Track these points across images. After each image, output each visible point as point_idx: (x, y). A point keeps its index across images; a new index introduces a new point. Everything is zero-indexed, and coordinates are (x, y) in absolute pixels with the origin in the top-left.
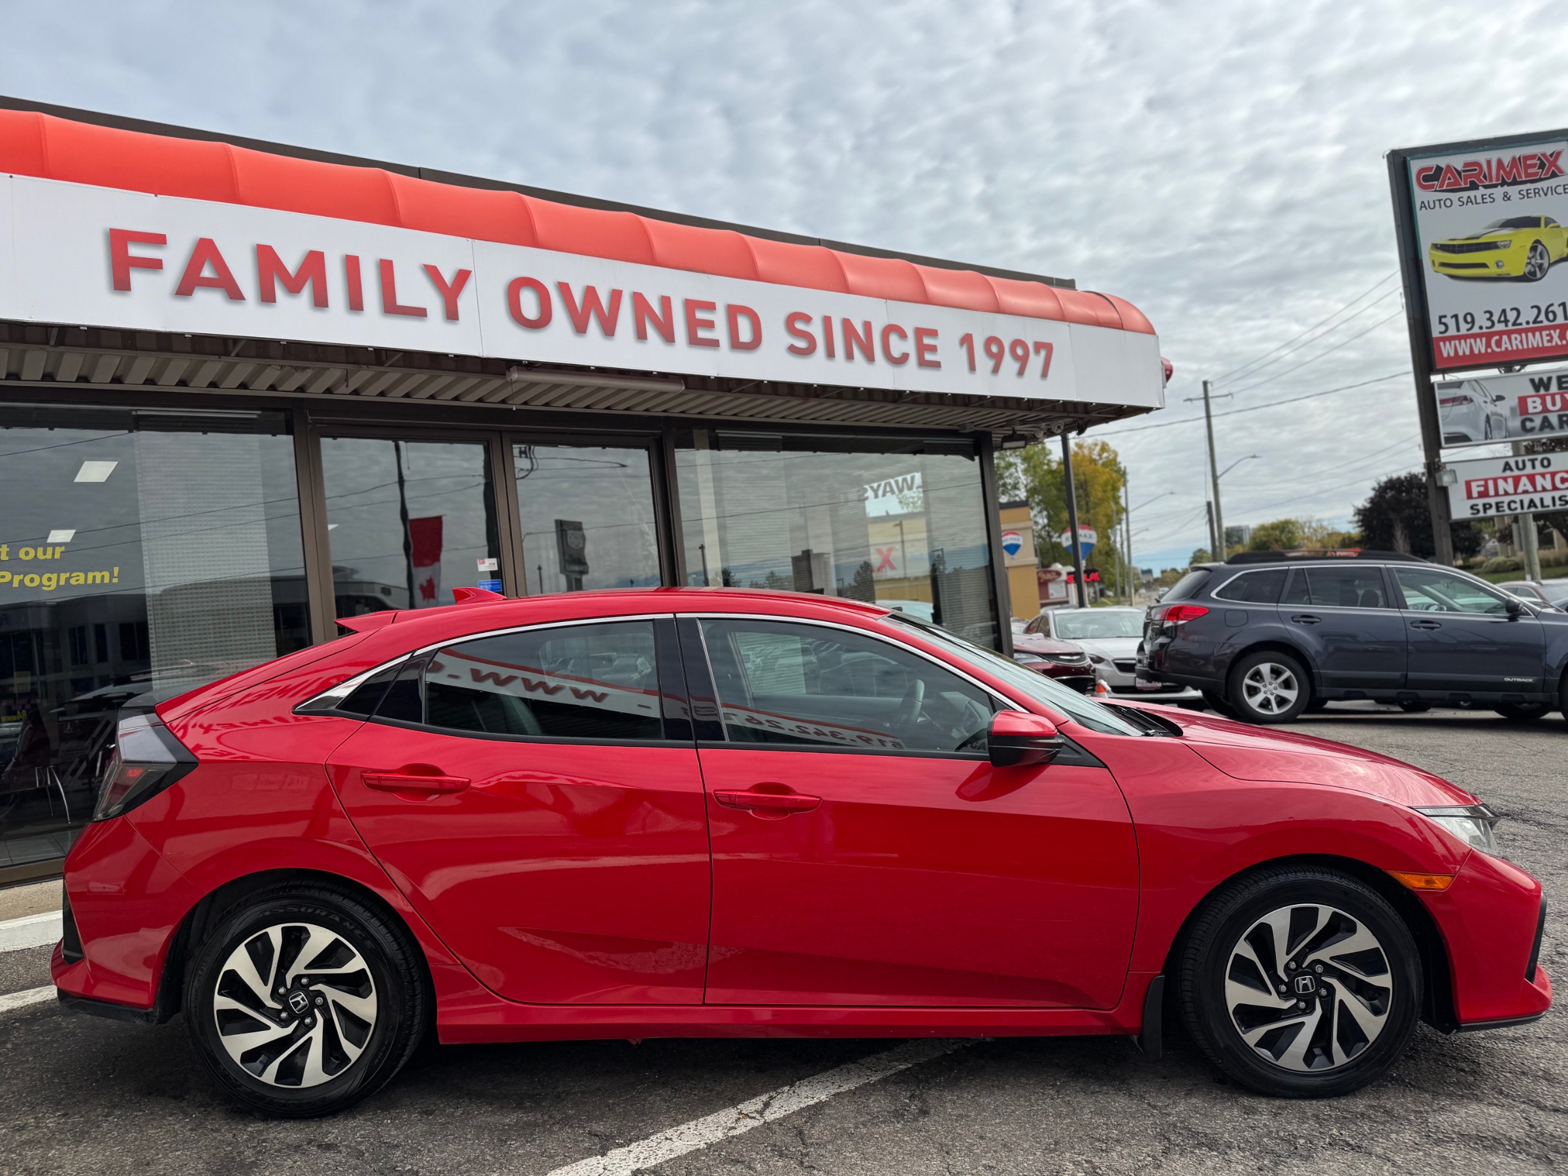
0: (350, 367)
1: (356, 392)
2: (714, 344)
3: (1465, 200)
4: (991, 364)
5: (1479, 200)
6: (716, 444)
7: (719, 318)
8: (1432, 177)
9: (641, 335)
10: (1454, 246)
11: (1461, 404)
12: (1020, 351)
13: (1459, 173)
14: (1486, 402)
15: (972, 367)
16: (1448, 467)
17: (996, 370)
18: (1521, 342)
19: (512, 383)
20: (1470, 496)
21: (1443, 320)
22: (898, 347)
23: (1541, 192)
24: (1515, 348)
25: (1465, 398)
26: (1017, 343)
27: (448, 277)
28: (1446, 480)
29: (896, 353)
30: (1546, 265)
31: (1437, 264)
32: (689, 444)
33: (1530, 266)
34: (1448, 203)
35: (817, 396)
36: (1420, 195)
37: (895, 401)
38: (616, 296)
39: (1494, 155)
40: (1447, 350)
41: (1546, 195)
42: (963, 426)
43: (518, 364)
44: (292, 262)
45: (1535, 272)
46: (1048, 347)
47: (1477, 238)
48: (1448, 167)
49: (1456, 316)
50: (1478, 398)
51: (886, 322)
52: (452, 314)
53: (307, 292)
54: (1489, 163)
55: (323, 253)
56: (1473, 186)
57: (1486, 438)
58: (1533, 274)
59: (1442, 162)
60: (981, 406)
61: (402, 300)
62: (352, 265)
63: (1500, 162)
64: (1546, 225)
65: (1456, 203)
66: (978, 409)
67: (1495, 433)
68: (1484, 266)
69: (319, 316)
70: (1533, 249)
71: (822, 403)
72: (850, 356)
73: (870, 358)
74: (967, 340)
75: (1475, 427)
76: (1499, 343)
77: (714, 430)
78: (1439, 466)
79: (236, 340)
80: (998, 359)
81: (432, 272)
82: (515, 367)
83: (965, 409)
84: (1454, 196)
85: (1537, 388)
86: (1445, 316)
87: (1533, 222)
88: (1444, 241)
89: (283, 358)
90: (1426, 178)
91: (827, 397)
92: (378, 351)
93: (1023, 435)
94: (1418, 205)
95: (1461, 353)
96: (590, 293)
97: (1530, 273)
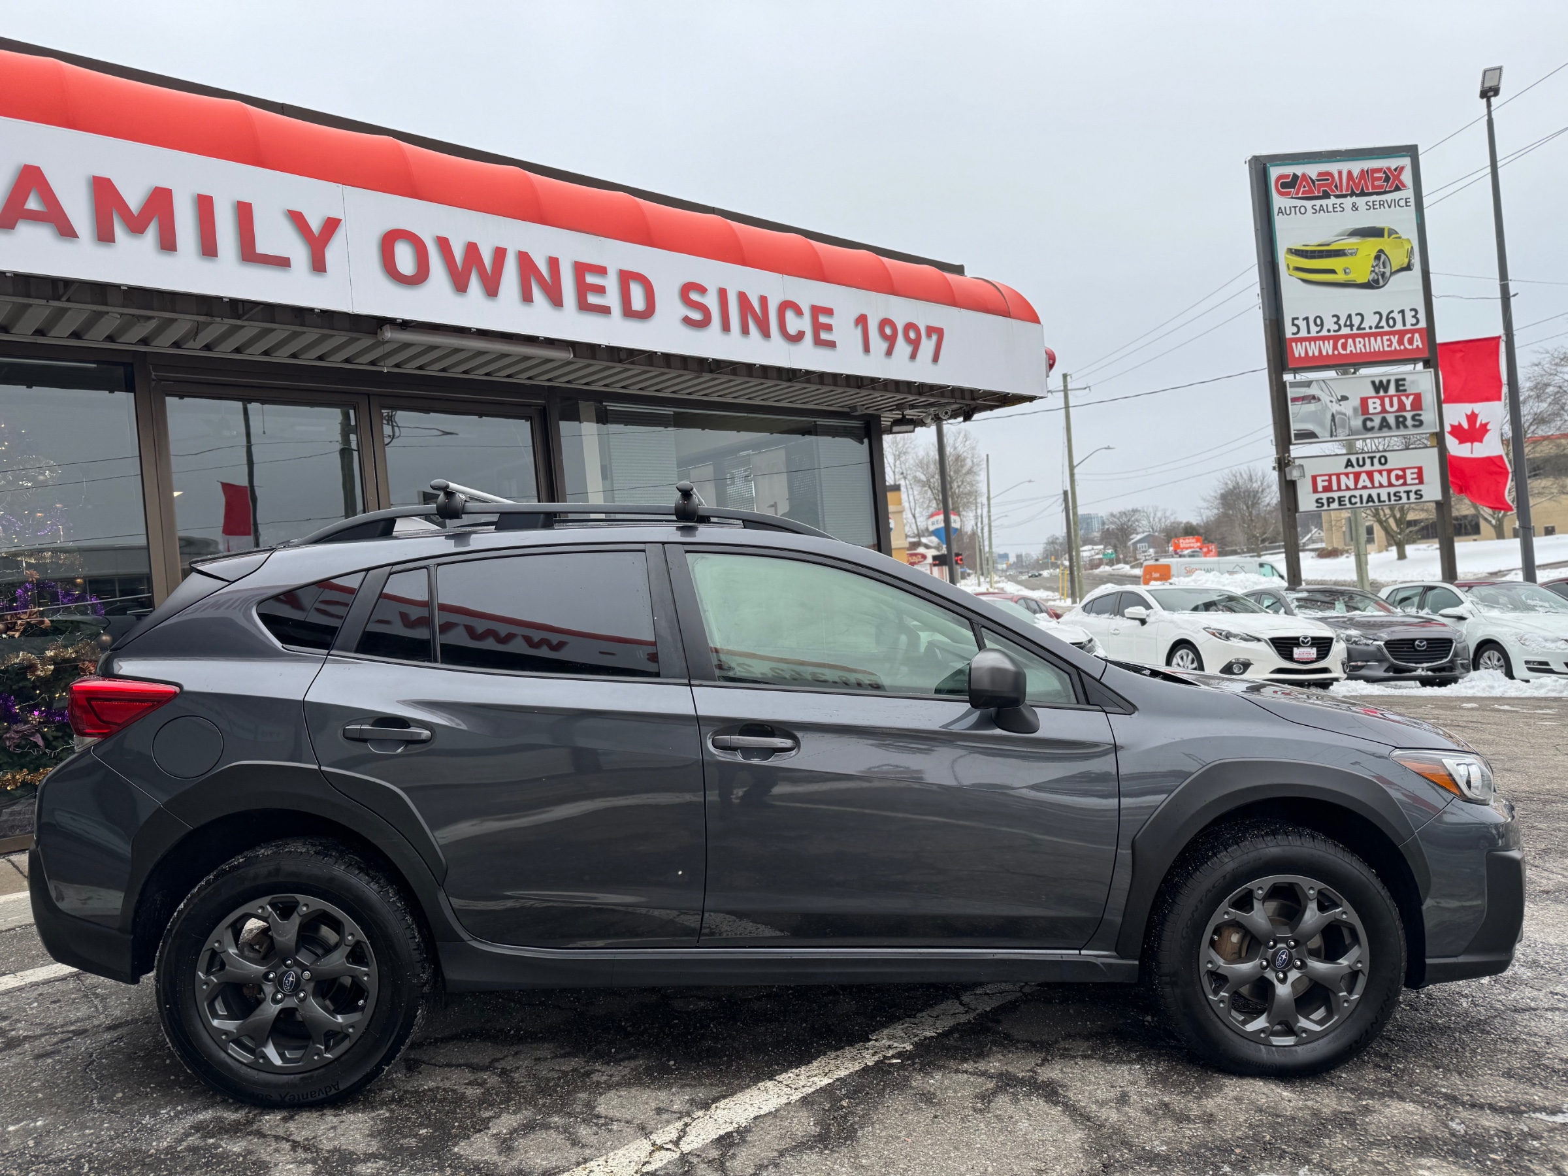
0: (201, 319)
1: (207, 347)
2: (605, 310)
3: (1317, 208)
4: (884, 346)
5: (1330, 209)
6: (603, 418)
7: (611, 283)
8: (1289, 184)
9: (527, 298)
10: (1307, 251)
11: (1310, 403)
12: (912, 335)
13: (1313, 182)
14: (1331, 402)
15: (867, 349)
16: (1297, 462)
17: (889, 353)
18: (1364, 345)
19: (385, 342)
20: (1315, 490)
21: (1296, 322)
22: (794, 324)
23: (1386, 205)
24: (1359, 351)
25: (1314, 397)
26: (910, 326)
27: (315, 225)
28: (1294, 474)
29: (792, 330)
30: (1388, 274)
31: (1291, 268)
32: (574, 416)
33: (1373, 274)
34: (1303, 210)
35: (711, 371)
36: (1278, 201)
37: (789, 380)
38: (500, 254)
39: (1345, 167)
40: (1298, 350)
41: (1390, 207)
42: (854, 408)
43: (392, 322)
44: (134, 199)
45: (1378, 280)
46: (940, 332)
47: (1328, 245)
48: (1304, 175)
49: (1307, 319)
50: (1325, 398)
51: (782, 298)
52: (318, 265)
53: (152, 232)
54: (1340, 173)
55: (170, 191)
56: (1326, 196)
57: (1331, 436)
58: (1377, 281)
59: (1299, 170)
60: (874, 389)
61: (262, 247)
62: (205, 205)
63: (1350, 173)
64: (1389, 236)
65: (1310, 211)
66: (871, 392)
67: (1339, 430)
68: (1333, 272)
69: (166, 260)
70: (1377, 258)
71: (716, 379)
72: (745, 331)
73: (766, 333)
74: (862, 320)
75: (1321, 424)
76: (1344, 346)
77: (601, 402)
78: (1289, 461)
79: (68, 283)
80: (891, 340)
81: (297, 219)
82: (388, 326)
83: (858, 390)
84: (1308, 204)
85: (1377, 391)
86: (1297, 319)
87: (1376, 232)
88: (1298, 246)
89: (124, 306)
90: (1284, 185)
91: (720, 373)
92: (234, 302)
93: (912, 419)
94: (1276, 211)
95: (1310, 354)
96: (472, 249)
97: (1374, 281)
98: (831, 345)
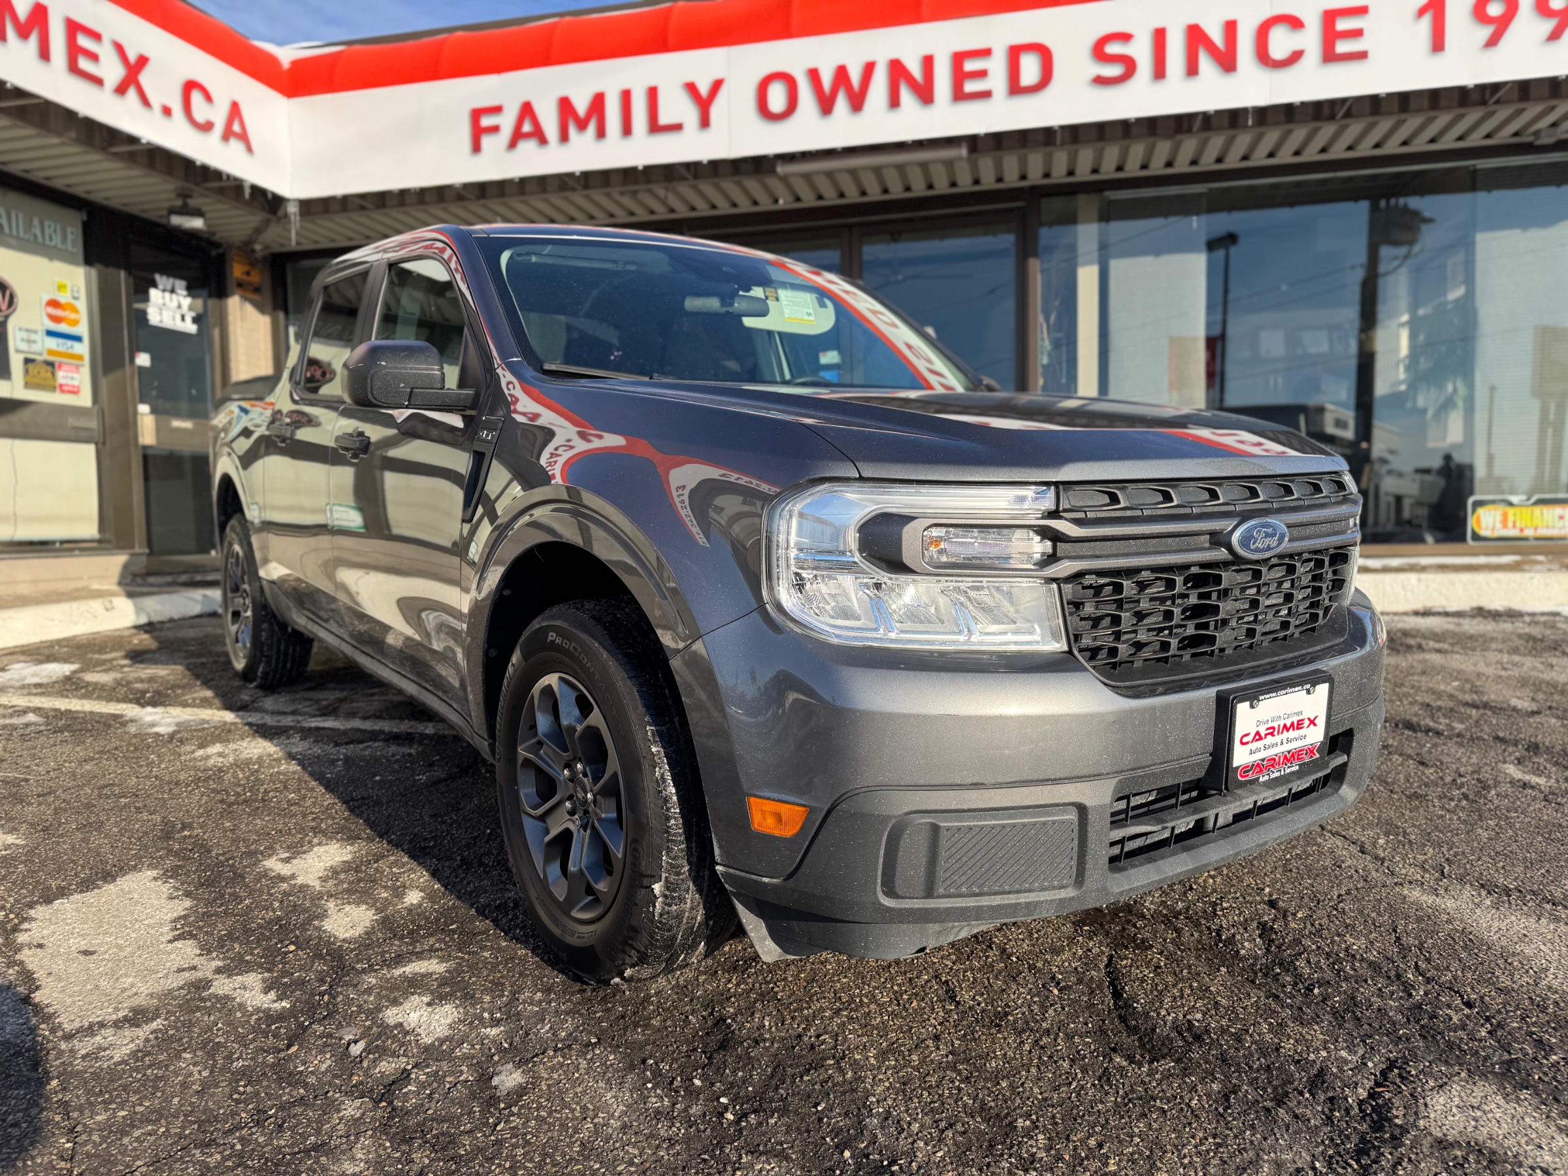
2: (986, 95)
4: (1482, 33)
7: (996, 63)
9: (894, 102)
12: (1557, 4)
15: (1438, 47)
17: (1493, 42)
22: (1281, 43)
27: (704, 90)
29: (1280, 53)
38: (869, 69)
44: (581, 107)
51: (1267, 14)
52: (705, 122)
53: (592, 128)
55: (604, 94)
61: (663, 120)
62: (626, 97)
69: (599, 145)
72: (1192, 70)
73: (1230, 67)
74: (1432, 8)
77: (1102, 193)
80: (1501, 22)
81: (691, 88)
96: (841, 74)
98: (1362, 55)
